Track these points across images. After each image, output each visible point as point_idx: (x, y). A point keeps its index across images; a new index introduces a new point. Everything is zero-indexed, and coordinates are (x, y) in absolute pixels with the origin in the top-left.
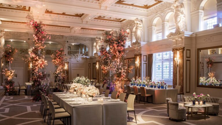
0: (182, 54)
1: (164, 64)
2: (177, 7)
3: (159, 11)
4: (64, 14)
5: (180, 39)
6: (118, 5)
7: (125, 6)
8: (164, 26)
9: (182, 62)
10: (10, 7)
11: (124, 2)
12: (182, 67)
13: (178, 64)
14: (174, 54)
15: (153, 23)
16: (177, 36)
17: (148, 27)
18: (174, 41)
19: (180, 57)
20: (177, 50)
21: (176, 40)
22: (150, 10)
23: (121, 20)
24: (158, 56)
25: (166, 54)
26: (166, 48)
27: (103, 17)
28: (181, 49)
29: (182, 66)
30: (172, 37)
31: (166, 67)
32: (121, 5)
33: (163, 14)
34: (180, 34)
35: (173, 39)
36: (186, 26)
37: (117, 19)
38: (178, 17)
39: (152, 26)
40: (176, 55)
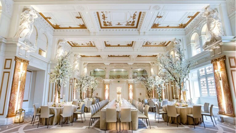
0: (223, 65)
1: (209, 79)
2: (209, 13)
3: (195, 26)
4: (119, 46)
5: (218, 47)
6: (155, 29)
7: (161, 29)
8: (201, 39)
9: (226, 73)
10: (83, 45)
11: (159, 26)
12: (227, 81)
13: (221, 76)
14: (214, 65)
15: (191, 40)
16: (213, 45)
17: (187, 45)
18: (211, 50)
19: (221, 69)
20: (216, 60)
21: (214, 50)
22: (187, 29)
23: (166, 44)
24: (201, 72)
25: (209, 69)
26: (206, 61)
27: (149, 44)
28: (221, 59)
29: (225, 79)
30: (208, 47)
31: (211, 83)
32: (158, 29)
33: (199, 28)
34: (216, 41)
35: (210, 48)
36: (224, 31)
37: (162, 44)
38: (212, 23)
39: (190, 43)
40: (216, 67)
